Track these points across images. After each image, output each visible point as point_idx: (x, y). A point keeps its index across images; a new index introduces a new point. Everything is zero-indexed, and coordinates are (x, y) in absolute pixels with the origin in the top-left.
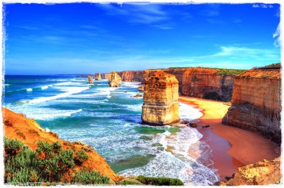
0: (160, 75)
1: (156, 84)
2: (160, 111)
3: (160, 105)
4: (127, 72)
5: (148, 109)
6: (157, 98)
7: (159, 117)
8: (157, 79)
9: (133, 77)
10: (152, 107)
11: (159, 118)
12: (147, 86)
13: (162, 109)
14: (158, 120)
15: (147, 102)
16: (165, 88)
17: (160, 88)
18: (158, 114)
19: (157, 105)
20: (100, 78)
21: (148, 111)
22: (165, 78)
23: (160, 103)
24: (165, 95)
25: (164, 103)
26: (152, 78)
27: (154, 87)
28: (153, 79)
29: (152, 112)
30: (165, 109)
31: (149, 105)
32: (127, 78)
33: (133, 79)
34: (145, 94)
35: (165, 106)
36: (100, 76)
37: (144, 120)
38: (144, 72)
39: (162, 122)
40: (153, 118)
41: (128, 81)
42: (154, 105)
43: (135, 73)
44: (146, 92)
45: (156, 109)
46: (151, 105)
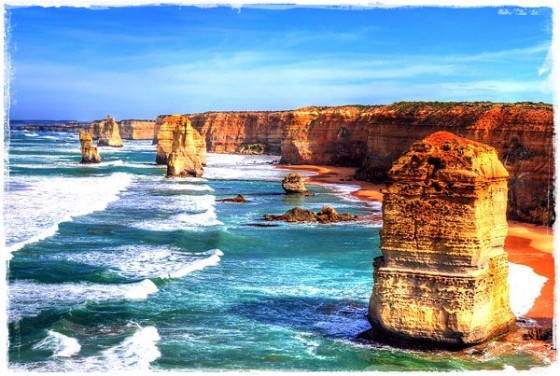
0: (446, 149)
1: (435, 186)
2: (451, 289)
3: (451, 269)
4: (220, 117)
5: (400, 283)
6: (437, 239)
7: (447, 315)
8: (437, 163)
9: (243, 135)
10: (418, 276)
11: (449, 320)
12: (394, 190)
13: (457, 282)
14: (443, 327)
15: (398, 254)
16: (471, 201)
17: (451, 200)
18: (446, 303)
19: (440, 267)
20: (115, 138)
21: (402, 289)
22: (469, 160)
23: (450, 259)
24: (473, 227)
25: (467, 259)
26: (414, 158)
27: (424, 196)
28: (420, 163)
29: (416, 293)
30: (471, 284)
31: (407, 264)
32: (221, 138)
33: (245, 144)
34: (389, 223)
35: (470, 273)
36: (116, 132)
37: (386, 324)
38: (291, 116)
39: (460, 336)
40: (421, 317)
41: (225, 150)
42: (424, 266)
43: (249, 120)
44: (393, 213)
45: (433, 282)
46: (414, 265)
